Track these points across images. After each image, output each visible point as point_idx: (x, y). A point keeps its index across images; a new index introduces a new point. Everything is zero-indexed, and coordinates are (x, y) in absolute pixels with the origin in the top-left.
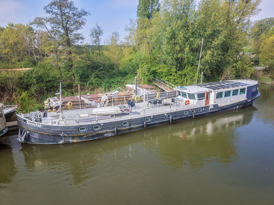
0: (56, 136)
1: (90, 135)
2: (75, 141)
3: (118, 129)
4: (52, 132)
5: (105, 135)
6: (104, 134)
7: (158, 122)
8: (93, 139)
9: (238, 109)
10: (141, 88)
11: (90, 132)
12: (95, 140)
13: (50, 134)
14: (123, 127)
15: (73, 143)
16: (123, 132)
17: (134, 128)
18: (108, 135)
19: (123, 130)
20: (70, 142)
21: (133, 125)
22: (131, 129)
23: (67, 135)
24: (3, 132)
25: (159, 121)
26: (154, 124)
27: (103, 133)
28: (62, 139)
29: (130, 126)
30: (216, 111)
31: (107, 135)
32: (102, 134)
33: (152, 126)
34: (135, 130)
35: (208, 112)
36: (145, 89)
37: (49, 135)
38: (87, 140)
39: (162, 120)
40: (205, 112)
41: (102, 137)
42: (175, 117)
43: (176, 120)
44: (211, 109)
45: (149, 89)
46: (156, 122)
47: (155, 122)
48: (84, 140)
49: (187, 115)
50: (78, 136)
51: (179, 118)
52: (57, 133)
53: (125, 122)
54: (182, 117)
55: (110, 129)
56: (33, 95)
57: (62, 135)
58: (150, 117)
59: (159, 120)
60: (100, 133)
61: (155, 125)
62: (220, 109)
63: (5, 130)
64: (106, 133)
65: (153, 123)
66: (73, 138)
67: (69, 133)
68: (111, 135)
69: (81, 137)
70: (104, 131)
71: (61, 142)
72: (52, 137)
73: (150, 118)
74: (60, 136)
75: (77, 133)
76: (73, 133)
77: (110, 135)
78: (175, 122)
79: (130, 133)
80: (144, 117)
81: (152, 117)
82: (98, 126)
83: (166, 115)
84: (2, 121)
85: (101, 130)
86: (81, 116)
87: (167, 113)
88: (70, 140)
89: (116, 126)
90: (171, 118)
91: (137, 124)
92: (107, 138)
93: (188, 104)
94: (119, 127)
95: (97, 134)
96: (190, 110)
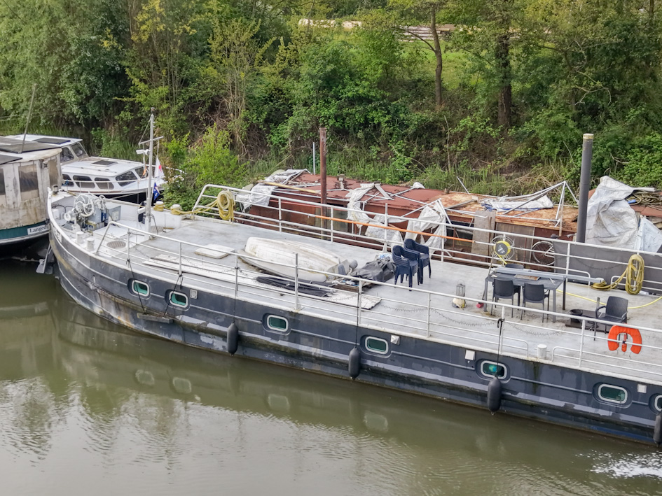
0: (82, 282)
1: (156, 318)
2: (122, 320)
3: (244, 333)
5: (205, 339)
6: (198, 335)
7: (427, 376)
8: (166, 337)
11: (159, 306)
14: (267, 335)
16: (267, 356)
17: (309, 359)
18: (212, 345)
20: (112, 317)
21: (307, 344)
22: (298, 355)
23: (105, 293)
24: (26, 234)
26: (404, 378)
28: (96, 300)
29: (296, 342)
31: (209, 341)
32: (193, 332)
33: (395, 383)
34: (317, 367)
36: (644, 220)
37: (71, 273)
38: (151, 332)
39: (452, 375)
41: (192, 343)
42: (535, 394)
43: (534, 408)
47: (408, 371)
48: (144, 330)
49: (616, 410)
50: (128, 307)
51: (561, 404)
53: (275, 318)
54: (578, 407)
55: (218, 324)
57: (93, 286)
58: (386, 336)
61: (412, 384)
63: (32, 229)
64: (206, 331)
65: (402, 370)
66: (119, 307)
68: (221, 348)
69: (133, 312)
70: (198, 322)
71: (97, 310)
72: (79, 283)
73: (388, 340)
74: (89, 287)
75: (127, 297)
76: (116, 291)
77: (217, 344)
78: (533, 419)
79: (292, 368)
80: (357, 328)
81: (394, 339)
82: (181, 293)
83: (470, 356)
84: (30, 202)
85: (191, 313)
86: (198, 250)
87: (476, 352)
88: (113, 313)
89: (234, 320)
90: (492, 383)
91: (326, 345)
92: (209, 351)
93: (629, 349)
94: (251, 328)
95: (174, 323)
96: (642, 389)
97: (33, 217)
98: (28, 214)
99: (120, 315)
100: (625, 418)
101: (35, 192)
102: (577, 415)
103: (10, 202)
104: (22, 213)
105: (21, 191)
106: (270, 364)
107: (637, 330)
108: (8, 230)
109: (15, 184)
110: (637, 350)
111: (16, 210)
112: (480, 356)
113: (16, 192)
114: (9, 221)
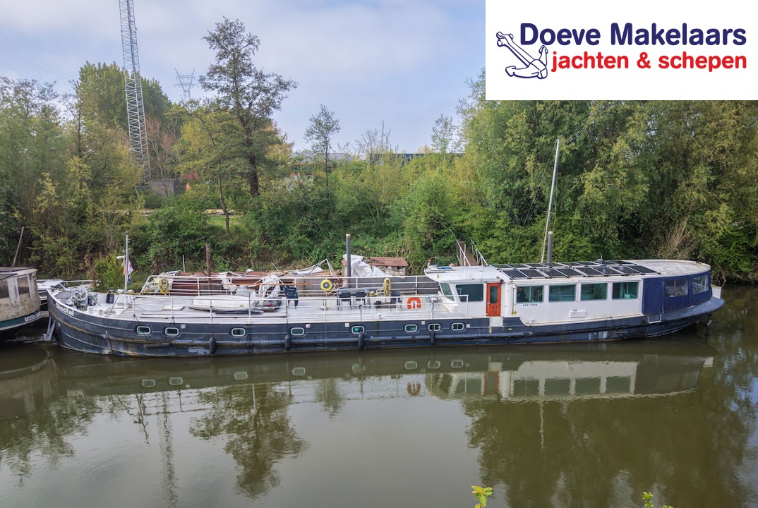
0: (95, 336)
1: (157, 345)
2: (130, 352)
3: (218, 342)
4: (90, 329)
5: (191, 351)
6: (187, 349)
7: (326, 340)
8: (165, 355)
9: (606, 342)
10: (368, 265)
11: (158, 338)
12: (170, 357)
13: (86, 332)
14: (233, 340)
15: (127, 357)
16: (233, 351)
17: (259, 347)
18: (197, 353)
19: (232, 347)
20: (121, 353)
21: (257, 340)
22: (252, 346)
23: (115, 338)
25: (328, 338)
26: (315, 345)
27: (184, 345)
28: (106, 345)
29: (251, 340)
30: (513, 337)
31: (195, 351)
32: (183, 348)
33: (309, 349)
34: (264, 351)
35: (483, 335)
37: (84, 333)
38: (151, 355)
39: (338, 337)
40: (476, 335)
41: (183, 354)
42: (378, 336)
43: (379, 342)
44: (495, 329)
45: (390, 268)
46: (321, 340)
47: (317, 340)
48: (146, 353)
49: (413, 335)
50: (135, 343)
51: (390, 338)
52: (98, 331)
53: (237, 329)
54: (397, 338)
55: (200, 340)
56: (149, 265)
57: (104, 336)
58: (303, 325)
59: (329, 335)
60: (178, 345)
61: (319, 346)
62: (531, 333)
63: (28, 317)
64: (193, 346)
65: (312, 341)
66: (126, 345)
67: (119, 334)
68: (203, 353)
69: (138, 345)
70: (187, 342)
71: (107, 352)
72: (91, 338)
73: (304, 327)
74: (102, 338)
75: (133, 337)
76: (125, 335)
77: (201, 351)
78: (378, 349)
79: (249, 355)
80: (287, 324)
81: (307, 326)
82: (173, 328)
83: (347, 325)
84: (25, 300)
85: (181, 338)
86: (165, 308)
87: (350, 323)
88: (122, 350)
89: (213, 335)
90: (360, 336)
91: (269, 337)
92: (195, 357)
93: (416, 307)
94: (222, 338)
95: (172, 345)
96: (423, 323)
97: (28, 310)
98: (25, 308)
99: (128, 350)
100: (417, 337)
101: (27, 294)
102: (397, 341)
103: (13, 302)
104: (21, 308)
105: (20, 294)
106: (235, 356)
107: (418, 298)
108: (12, 320)
109: (15, 290)
110: (419, 306)
111: (17, 306)
112: (352, 324)
113: (17, 296)
114: (13, 314)
